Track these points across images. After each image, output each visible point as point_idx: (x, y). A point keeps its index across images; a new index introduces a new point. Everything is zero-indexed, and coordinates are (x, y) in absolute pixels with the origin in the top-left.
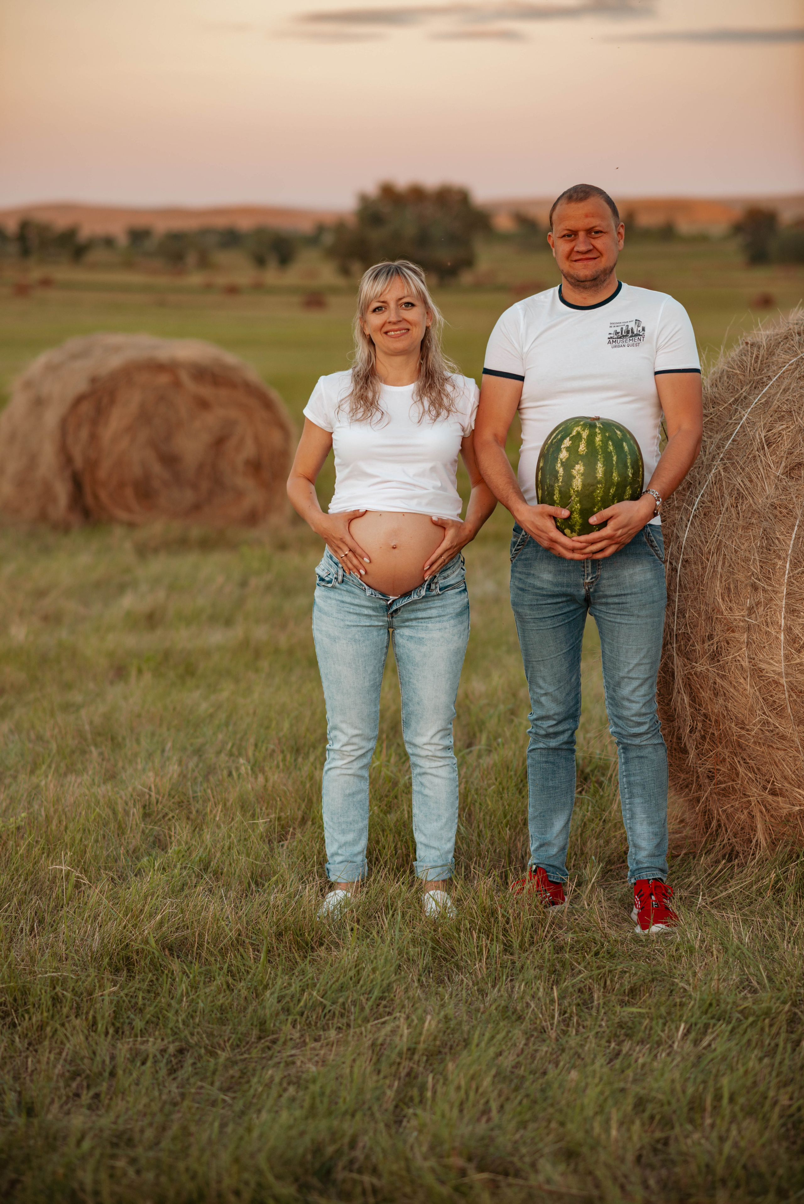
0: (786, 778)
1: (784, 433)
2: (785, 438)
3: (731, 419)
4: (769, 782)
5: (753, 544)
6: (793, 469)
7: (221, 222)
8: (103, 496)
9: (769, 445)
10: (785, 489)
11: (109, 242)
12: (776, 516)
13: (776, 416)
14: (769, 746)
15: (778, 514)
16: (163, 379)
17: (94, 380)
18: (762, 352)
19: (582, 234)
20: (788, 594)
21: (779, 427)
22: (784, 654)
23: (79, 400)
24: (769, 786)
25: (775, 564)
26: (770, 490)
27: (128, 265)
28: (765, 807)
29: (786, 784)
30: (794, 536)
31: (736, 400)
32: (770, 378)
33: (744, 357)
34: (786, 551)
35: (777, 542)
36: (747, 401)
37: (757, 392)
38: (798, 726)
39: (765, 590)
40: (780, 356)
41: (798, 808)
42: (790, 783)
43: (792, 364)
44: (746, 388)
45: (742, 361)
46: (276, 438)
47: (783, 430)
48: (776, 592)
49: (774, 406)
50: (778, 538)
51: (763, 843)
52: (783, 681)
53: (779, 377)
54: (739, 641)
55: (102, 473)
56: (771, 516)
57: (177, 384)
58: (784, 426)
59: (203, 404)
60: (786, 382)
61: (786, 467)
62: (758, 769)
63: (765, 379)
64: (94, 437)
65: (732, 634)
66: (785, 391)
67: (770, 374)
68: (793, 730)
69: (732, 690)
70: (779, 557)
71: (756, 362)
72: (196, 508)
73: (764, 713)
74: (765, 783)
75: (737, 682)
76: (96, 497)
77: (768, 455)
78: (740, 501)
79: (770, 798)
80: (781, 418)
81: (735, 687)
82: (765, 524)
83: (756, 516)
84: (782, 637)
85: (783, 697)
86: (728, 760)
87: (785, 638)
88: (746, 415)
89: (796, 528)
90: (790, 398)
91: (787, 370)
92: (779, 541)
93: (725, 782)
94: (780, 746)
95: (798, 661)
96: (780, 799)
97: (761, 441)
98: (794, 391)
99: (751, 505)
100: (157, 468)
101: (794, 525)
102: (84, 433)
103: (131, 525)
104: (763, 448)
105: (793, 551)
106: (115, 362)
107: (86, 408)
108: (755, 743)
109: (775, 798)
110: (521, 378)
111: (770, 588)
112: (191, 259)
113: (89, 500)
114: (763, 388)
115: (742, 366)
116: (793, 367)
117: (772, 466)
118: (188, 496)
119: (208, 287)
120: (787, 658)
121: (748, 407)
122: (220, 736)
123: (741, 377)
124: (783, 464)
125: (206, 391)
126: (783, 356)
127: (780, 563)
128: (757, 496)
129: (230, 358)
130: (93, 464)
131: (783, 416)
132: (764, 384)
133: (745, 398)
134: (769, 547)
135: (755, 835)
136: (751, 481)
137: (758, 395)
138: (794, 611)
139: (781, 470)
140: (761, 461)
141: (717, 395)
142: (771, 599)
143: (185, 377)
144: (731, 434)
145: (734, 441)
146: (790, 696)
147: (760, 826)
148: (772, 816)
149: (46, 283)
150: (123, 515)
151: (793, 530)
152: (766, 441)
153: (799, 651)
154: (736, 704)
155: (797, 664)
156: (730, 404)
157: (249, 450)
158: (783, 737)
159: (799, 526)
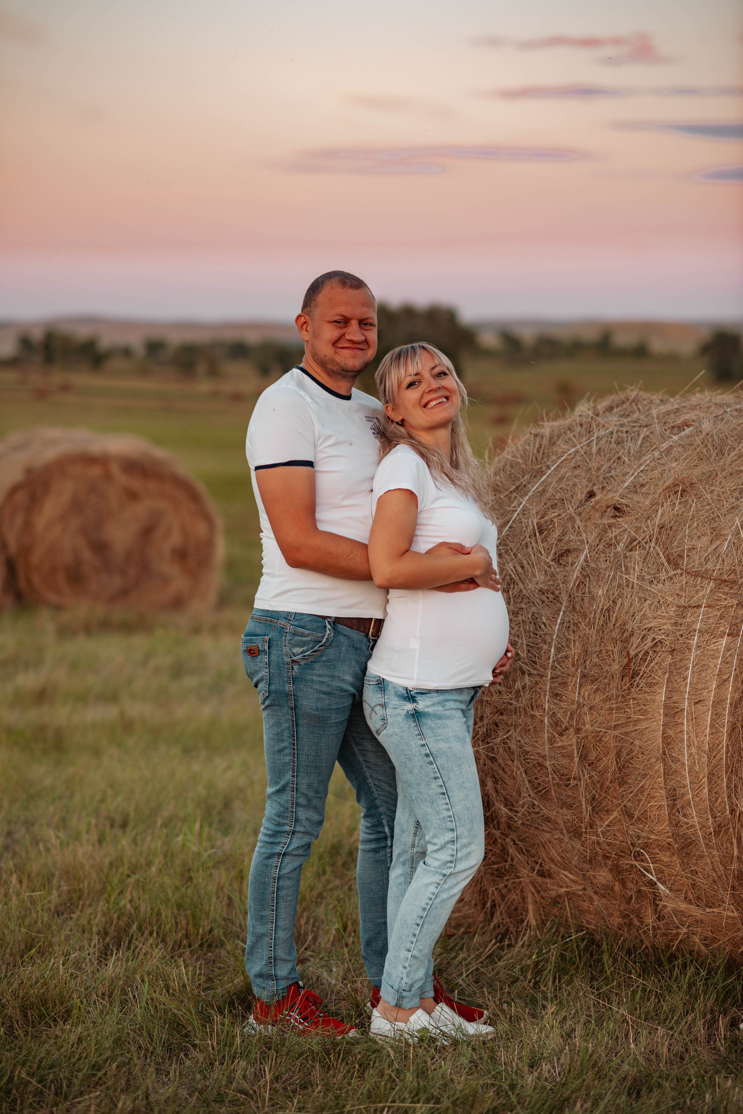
0: (552, 860)
1: (556, 520)
2: (556, 525)
3: (509, 506)
4: (537, 863)
5: (521, 629)
6: (562, 555)
7: (230, 336)
8: (36, 580)
9: (541, 533)
10: (553, 575)
11: (126, 352)
12: (543, 602)
13: (549, 504)
14: (536, 828)
15: (545, 599)
16: (95, 471)
17: (29, 471)
18: (545, 442)
19: (354, 323)
20: (552, 678)
21: (552, 514)
22: (548, 737)
23: (15, 489)
24: (537, 867)
25: (540, 649)
26: (540, 577)
27: (143, 372)
28: (535, 887)
29: (553, 866)
30: (559, 621)
31: (517, 488)
32: (548, 467)
33: (527, 447)
34: (551, 635)
35: (543, 626)
36: (526, 489)
37: (535, 480)
38: (562, 808)
39: (530, 675)
40: (561, 446)
41: (564, 890)
42: (556, 865)
43: (570, 454)
44: (527, 477)
45: (525, 450)
46: (201, 528)
47: (555, 517)
48: (541, 676)
49: (548, 495)
50: (544, 623)
51: (533, 923)
52: (548, 763)
53: (558, 467)
54: (507, 724)
55: (36, 557)
56: (538, 601)
57: (108, 476)
58: (556, 514)
59: (133, 496)
60: (563, 471)
61: (556, 553)
62: (527, 851)
63: (544, 469)
64: (28, 525)
65: (501, 717)
66: (561, 479)
67: (548, 463)
68: (557, 812)
69: (501, 772)
70: (545, 642)
71: (538, 452)
72: (124, 593)
73: (530, 795)
74: (534, 865)
75: (505, 764)
76: (29, 581)
77: (540, 542)
78: (512, 586)
79: (539, 879)
80: (554, 506)
81: (503, 769)
82: (533, 609)
83: (526, 601)
84: (546, 721)
85: (547, 779)
86: (499, 841)
87: (549, 721)
88: (524, 503)
89: (562, 613)
90: (564, 487)
91: (565, 460)
92: (545, 626)
93: (498, 863)
94: (546, 828)
95: (560, 744)
96: (548, 880)
97: (534, 529)
98: (568, 480)
99: (521, 590)
100: (87, 555)
101: (559, 610)
102: (19, 521)
103: (58, 608)
104: (535, 535)
105: (557, 636)
106: (50, 454)
107: (21, 497)
108: (523, 824)
109: (544, 880)
110: (310, 464)
111: (535, 672)
112: (202, 368)
113: (22, 584)
114: (541, 476)
115: (525, 456)
116: (571, 457)
117: (543, 552)
118: (117, 582)
119: (215, 394)
120: (551, 741)
121: (526, 495)
122: (51, 809)
123: (524, 466)
124: (553, 551)
125: (135, 483)
126: (563, 446)
127: (545, 647)
128: (527, 581)
129: (160, 453)
130: (26, 550)
131: (556, 504)
132: (543, 473)
133: (525, 486)
134: (536, 632)
135: (526, 915)
136: (522, 567)
137: (536, 483)
138: (557, 695)
139: (551, 557)
140: (533, 548)
141: (499, 484)
142: (537, 683)
143: (115, 470)
144: (509, 521)
145: (510, 527)
146: (553, 779)
147: (530, 907)
148: (542, 897)
149: (65, 388)
150: (52, 598)
151: (559, 614)
152: (539, 528)
153: (561, 735)
154: (504, 785)
155: (559, 747)
156: (511, 492)
157: (176, 539)
158: (548, 820)
159: (564, 612)
